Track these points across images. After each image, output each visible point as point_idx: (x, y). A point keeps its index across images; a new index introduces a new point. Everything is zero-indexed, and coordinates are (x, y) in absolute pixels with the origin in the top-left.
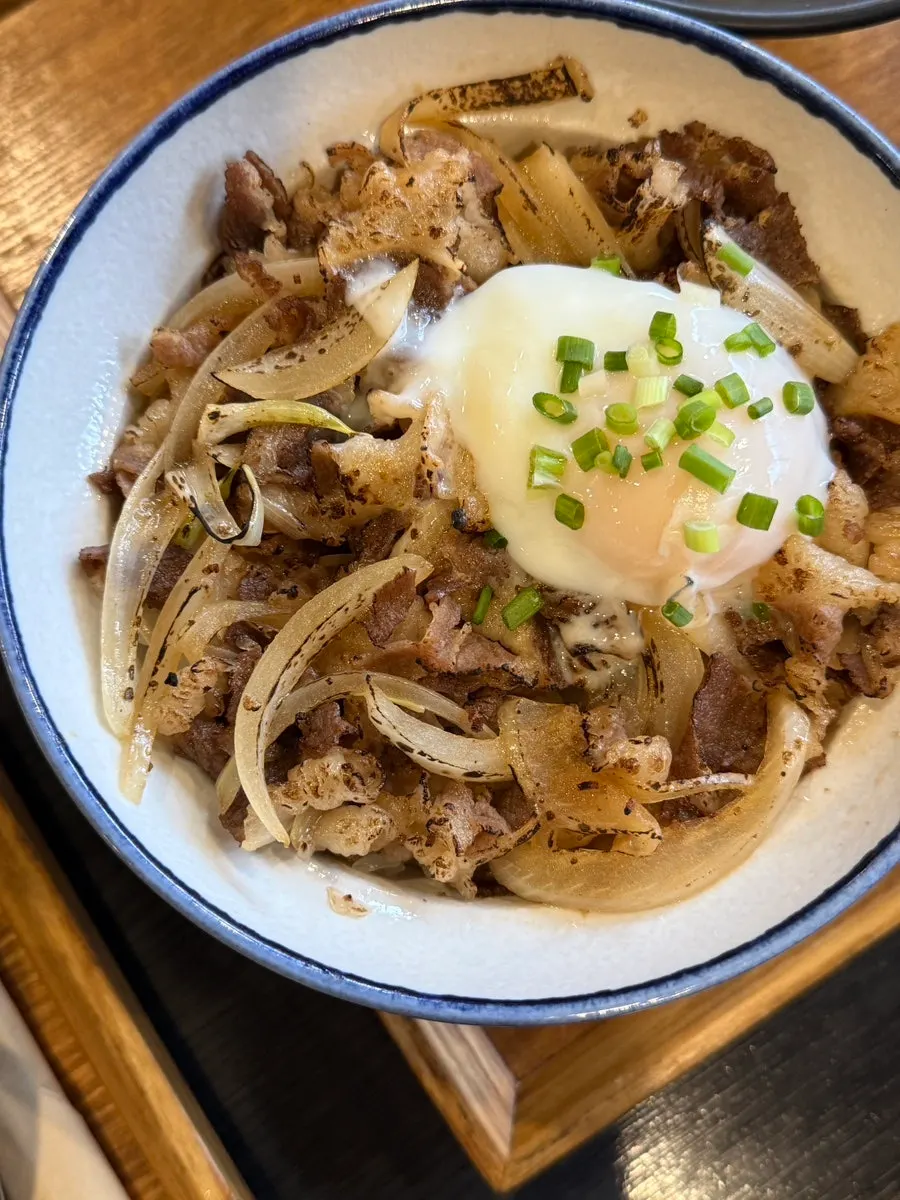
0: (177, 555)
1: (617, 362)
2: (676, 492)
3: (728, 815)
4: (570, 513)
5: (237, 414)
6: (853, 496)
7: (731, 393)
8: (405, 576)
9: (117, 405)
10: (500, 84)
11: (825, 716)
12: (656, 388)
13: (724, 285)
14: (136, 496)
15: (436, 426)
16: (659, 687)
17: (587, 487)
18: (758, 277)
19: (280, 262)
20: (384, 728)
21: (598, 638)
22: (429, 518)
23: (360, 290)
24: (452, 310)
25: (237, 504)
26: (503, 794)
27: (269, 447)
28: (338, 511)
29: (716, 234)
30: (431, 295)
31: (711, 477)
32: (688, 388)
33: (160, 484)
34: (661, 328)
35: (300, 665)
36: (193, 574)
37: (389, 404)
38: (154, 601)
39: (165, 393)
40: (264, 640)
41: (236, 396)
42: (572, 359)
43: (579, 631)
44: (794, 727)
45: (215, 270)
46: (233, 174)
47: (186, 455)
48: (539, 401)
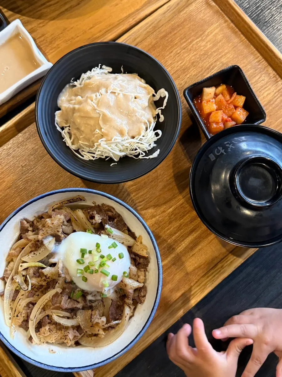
0: (17, 292)
1: (90, 252)
2: (101, 276)
3: (117, 328)
4: (85, 279)
5: (25, 265)
6: (134, 269)
7: (109, 257)
8: (57, 293)
9: (4, 264)
10: (68, 201)
11: (132, 307)
12: (97, 258)
13: (109, 235)
14: (8, 281)
15: (60, 265)
16: (104, 306)
17: (87, 275)
18: (115, 232)
19: (31, 235)
20: (56, 320)
21: (93, 299)
22: (61, 281)
23: (46, 242)
24: (63, 242)
25: (26, 281)
26: (78, 328)
27: (31, 271)
28: (45, 280)
29: (107, 226)
30: (58, 240)
31: (105, 274)
32: (102, 257)
33: (12, 279)
34: (98, 245)
35: (40, 310)
36: (20, 294)
37: (52, 260)
38: (13, 300)
39: (12, 260)
40: (34, 304)
41: (24, 262)
42: (83, 252)
43: (89, 298)
44: (127, 311)
45: (20, 238)
46: (21, 223)
47: (17, 273)
48: (78, 261)
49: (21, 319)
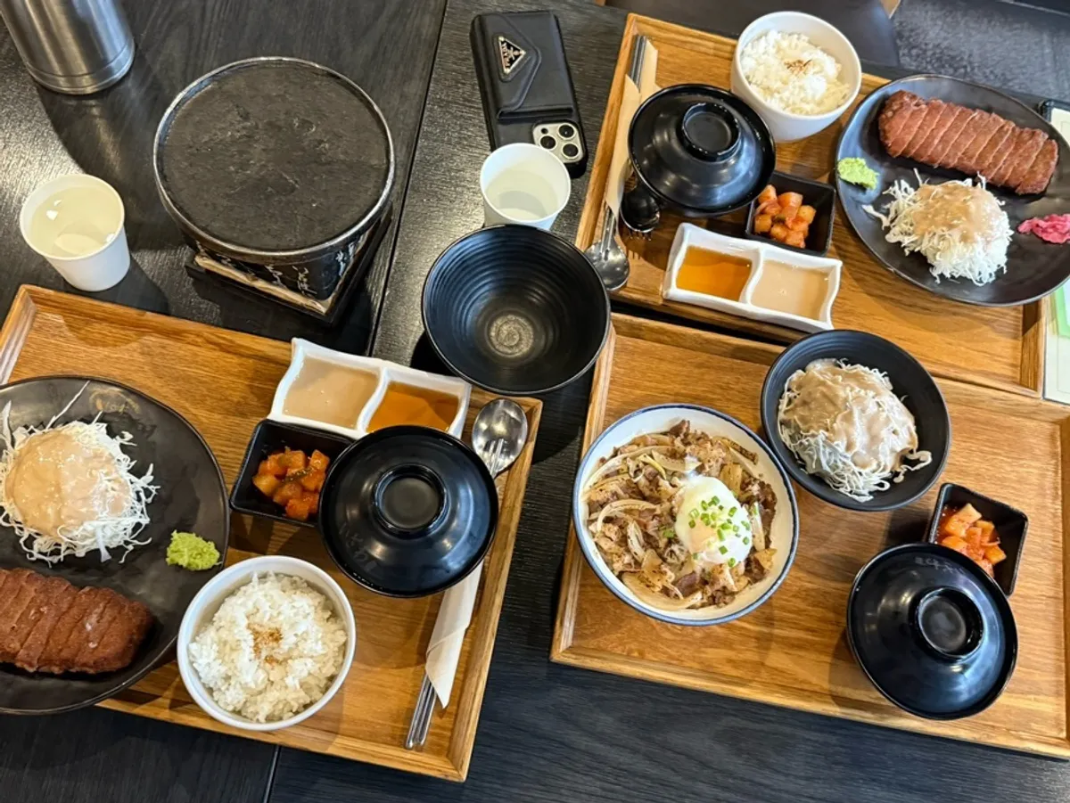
0: (618, 472)
1: (721, 508)
2: (713, 535)
3: (673, 601)
4: (692, 525)
5: (649, 459)
6: (742, 569)
7: (736, 529)
8: (654, 510)
9: (629, 439)
10: (741, 448)
11: (705, 601)
12: (724, 517)
13: (750, 514)
14: (620, 457)
15: (681, 491)
16: (680, 569)
17: (698, 521)
18: (758, 518)
19: (678, 442)
20: (629, 531)
21: (678, 552)
22: (666, 505)
23: (688, 458)
24: (700, 476)
25: (637, 472)
26: (638, 564)
27: (650, 469)
28: (651, 490)
29: (756, 504)
30: (700, 470)
31: (721, 537)
32: (730, 522)
33: (625, 459)
34: (733, 510)
35: (623, 508)
36: (619, 477)
37: (676, 480)
38: (607, 476)
39: (638, 445)
40: (618, 499)
41: (651, 456)
42: (714, 501)
43: (675, 548)
44: (697, 598)
45: (665, 434)
46: (683, 422)
47: (633, 458)
48: (703, 502)
49: (600, 497)
